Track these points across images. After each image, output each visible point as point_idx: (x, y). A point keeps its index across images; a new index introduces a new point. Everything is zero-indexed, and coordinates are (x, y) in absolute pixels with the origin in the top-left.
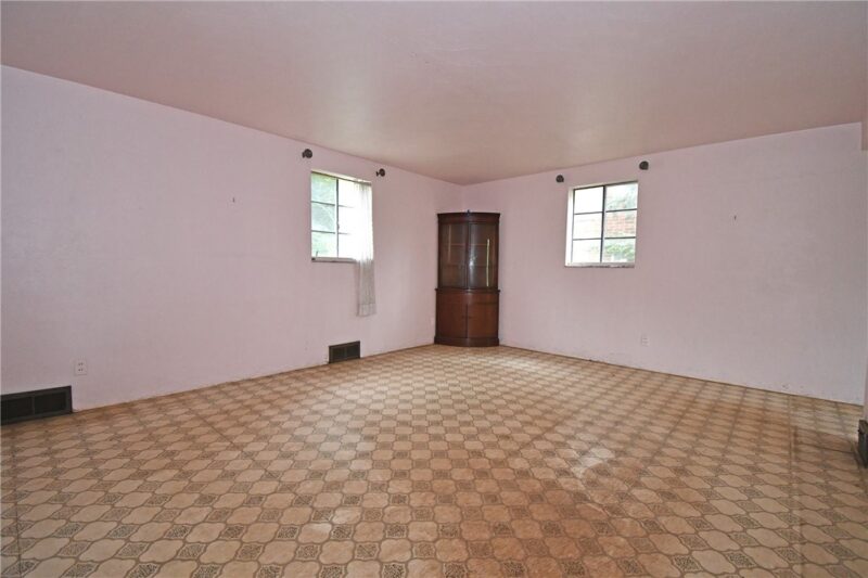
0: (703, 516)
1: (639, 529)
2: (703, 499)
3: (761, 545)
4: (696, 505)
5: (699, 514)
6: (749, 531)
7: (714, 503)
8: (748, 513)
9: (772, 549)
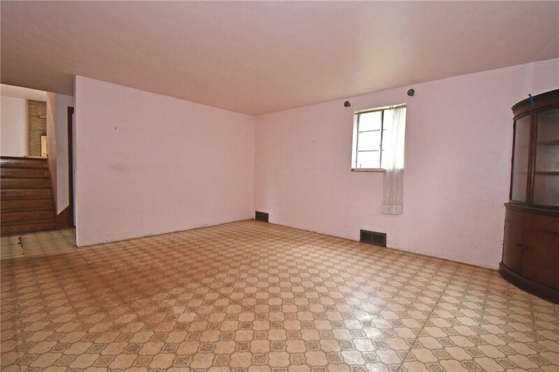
0: (88, 332)
1: (107, 306)
2: (98, 341)
3: (45, 340)
4: (98, 335)
5: (90, 331)
6: (56, 343)
7: (89, 344)
8: (63, 354)
9: (37, 343)
